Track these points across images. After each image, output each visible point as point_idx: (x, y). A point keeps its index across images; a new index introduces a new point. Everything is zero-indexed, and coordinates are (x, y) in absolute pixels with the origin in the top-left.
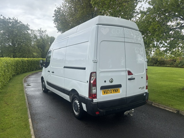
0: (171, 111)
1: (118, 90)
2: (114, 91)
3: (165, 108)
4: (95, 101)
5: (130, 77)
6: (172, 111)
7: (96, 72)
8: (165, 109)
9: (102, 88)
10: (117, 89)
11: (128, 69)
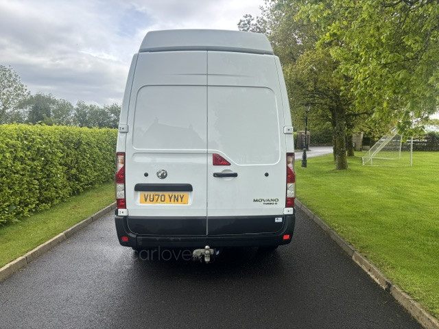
0: (377, 281)
1: (182, 198)
2: (170, 198)
3: (369, 270)
4: (122, 214)
5: (220, 169)
6: (379, 283)
7: (124, 154)
8: (369, 273)
9: (139, 188)
10: (182, 194)
11: (211, 150)
